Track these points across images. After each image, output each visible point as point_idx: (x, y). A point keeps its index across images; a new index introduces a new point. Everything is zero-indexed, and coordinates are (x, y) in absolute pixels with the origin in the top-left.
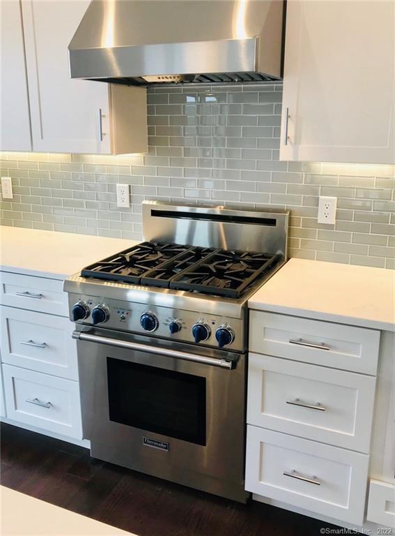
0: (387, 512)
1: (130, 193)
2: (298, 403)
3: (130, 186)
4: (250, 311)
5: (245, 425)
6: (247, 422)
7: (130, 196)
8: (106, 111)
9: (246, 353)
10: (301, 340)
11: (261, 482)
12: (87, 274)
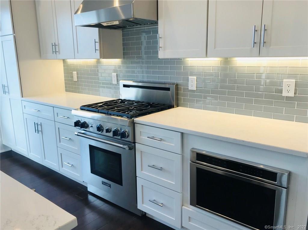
0: (189, 222)
1: (117, 77)
2: (153, 167)
3: (117, 74)
4: (135, 124)
5: (136, 177)
6: (137, 176)
7: (117, 79)
8: (97, 40)
9: (134, 143)
10: (153, 137)
11: (143, 205)
12: (82, 108)
